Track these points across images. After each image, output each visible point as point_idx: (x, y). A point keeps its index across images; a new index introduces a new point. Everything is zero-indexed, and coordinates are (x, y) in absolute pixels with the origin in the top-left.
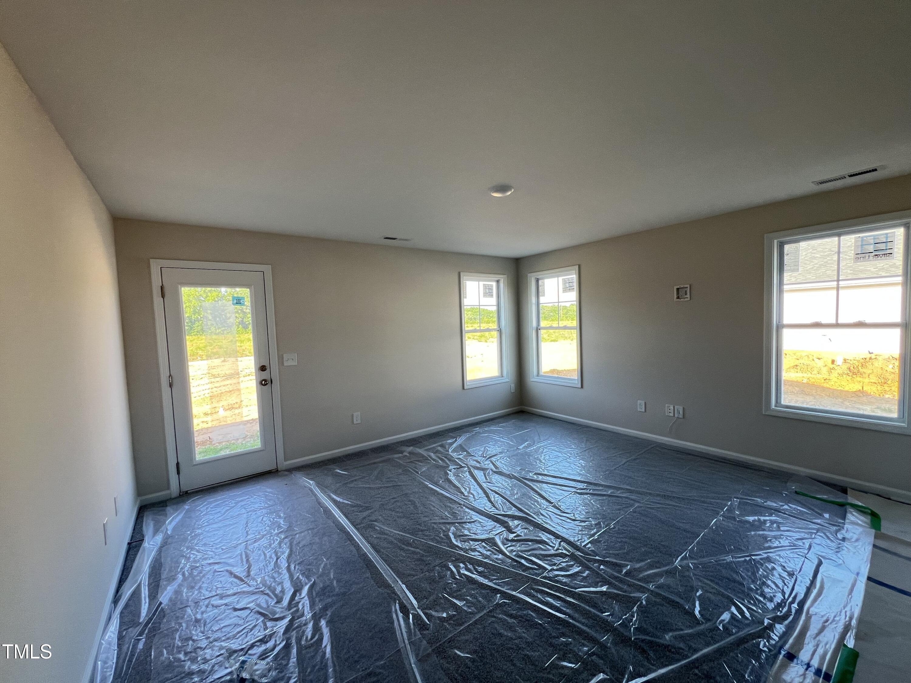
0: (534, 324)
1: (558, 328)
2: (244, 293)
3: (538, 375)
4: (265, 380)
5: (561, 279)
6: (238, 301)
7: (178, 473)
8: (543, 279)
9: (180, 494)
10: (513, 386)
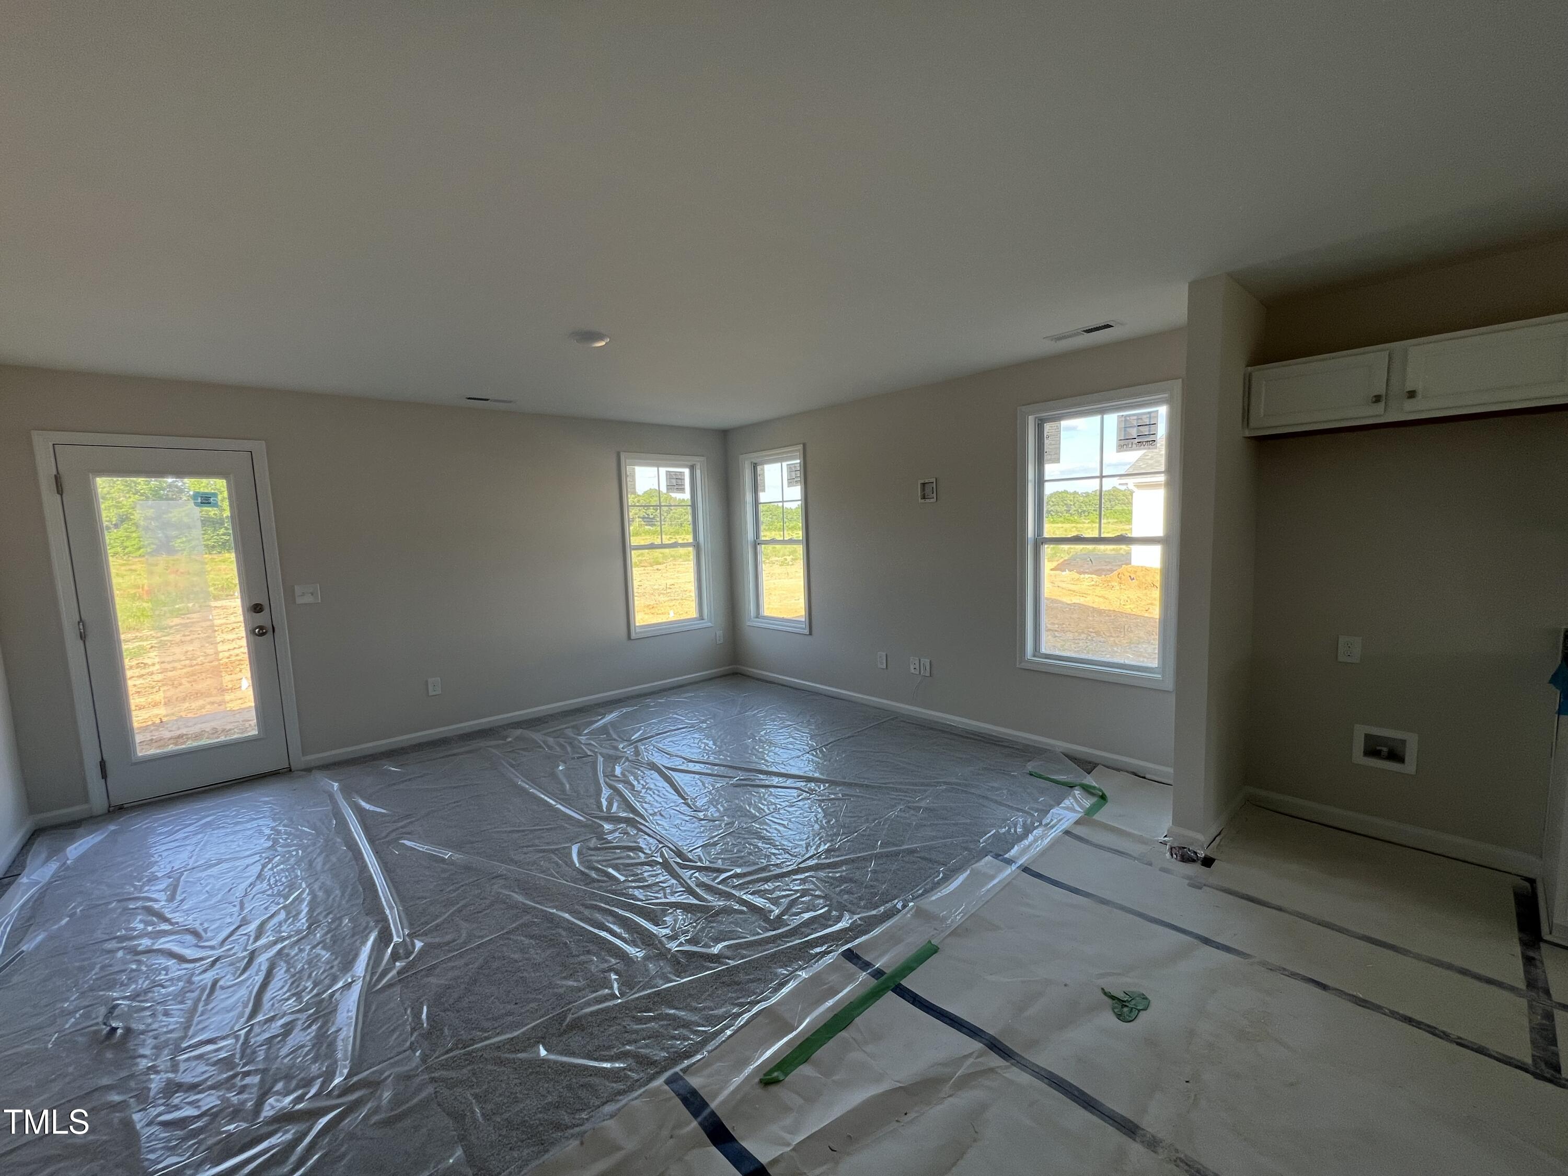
0: (750, 536)
1: (783, 542)
2: (218, 486)
3: (758, 615)
4: (261, 628)
5: (785, 464)
6: (206, 500)
7: (104, 776)
8: (763, 463)
9: (109, 811)
10: (720, 633)
